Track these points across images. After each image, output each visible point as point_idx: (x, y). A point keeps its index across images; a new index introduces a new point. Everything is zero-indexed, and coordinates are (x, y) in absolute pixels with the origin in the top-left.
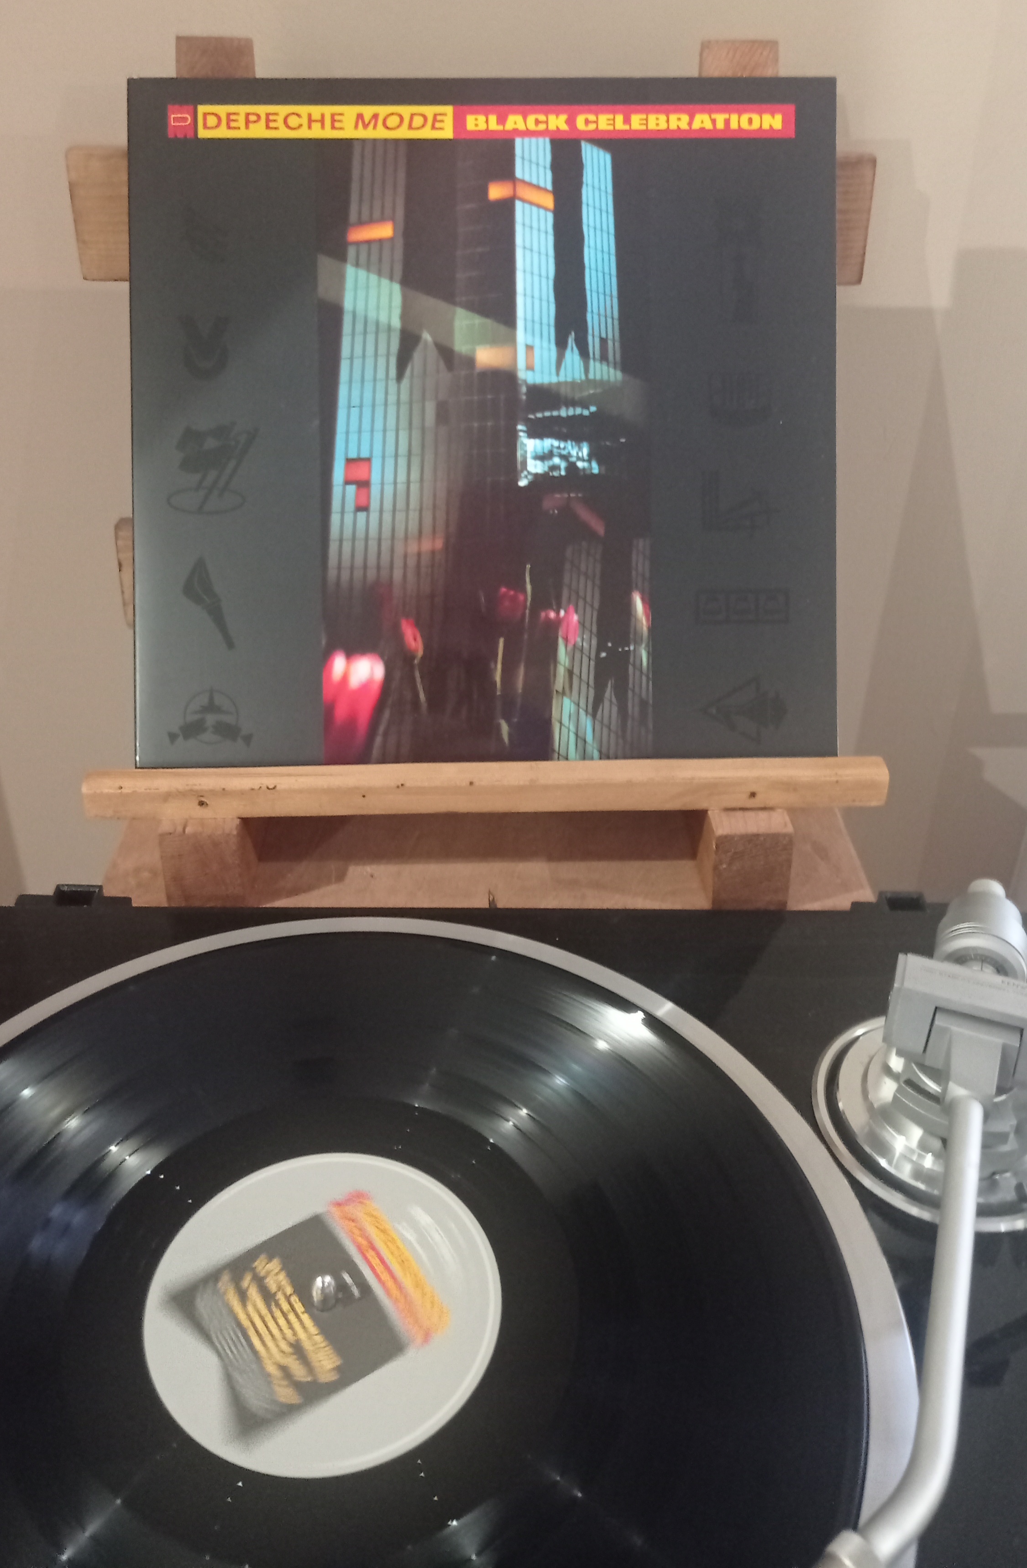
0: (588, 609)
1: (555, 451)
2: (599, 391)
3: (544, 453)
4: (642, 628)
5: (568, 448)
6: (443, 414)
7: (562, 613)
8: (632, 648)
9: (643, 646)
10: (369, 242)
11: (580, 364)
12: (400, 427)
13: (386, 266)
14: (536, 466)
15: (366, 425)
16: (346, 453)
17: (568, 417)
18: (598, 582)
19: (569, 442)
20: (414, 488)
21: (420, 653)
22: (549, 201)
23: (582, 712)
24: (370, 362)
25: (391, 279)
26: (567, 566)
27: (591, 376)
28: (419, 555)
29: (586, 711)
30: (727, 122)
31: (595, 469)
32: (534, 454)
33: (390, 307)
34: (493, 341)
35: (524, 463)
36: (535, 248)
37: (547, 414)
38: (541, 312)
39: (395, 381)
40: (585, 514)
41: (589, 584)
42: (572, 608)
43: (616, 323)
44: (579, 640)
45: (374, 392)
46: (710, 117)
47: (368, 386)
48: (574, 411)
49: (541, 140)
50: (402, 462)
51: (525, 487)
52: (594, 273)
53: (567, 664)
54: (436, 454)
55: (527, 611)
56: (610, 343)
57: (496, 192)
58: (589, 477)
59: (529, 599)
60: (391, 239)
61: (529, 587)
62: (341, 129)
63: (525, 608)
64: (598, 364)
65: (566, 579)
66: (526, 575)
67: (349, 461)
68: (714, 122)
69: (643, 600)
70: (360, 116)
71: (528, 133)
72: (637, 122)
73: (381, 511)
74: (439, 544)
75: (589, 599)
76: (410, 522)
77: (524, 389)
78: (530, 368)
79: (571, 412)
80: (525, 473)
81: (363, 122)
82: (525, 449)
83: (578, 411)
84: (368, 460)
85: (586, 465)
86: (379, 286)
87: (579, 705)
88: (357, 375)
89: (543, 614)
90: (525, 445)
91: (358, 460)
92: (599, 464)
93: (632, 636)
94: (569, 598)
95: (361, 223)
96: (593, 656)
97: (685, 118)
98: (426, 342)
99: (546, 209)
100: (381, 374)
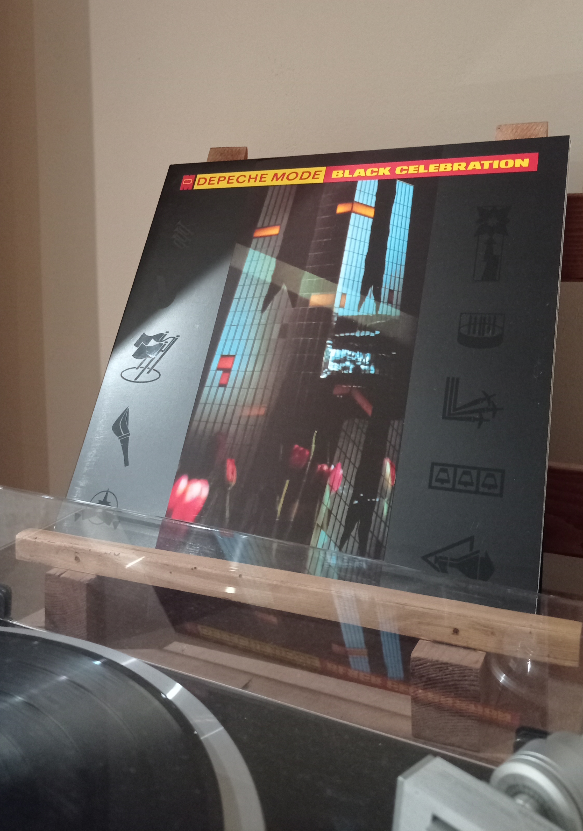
0: (351, 466)
1: (348, 357)
2: (383, 321)
3: (341, 358)
4: (388, 485)
5: (357, 356)
6: (283, 333)
7: (333, 467)
8: (377, 500)
9: (386, 499)
10: (264, 237)
11: (374, 305)
12: (257, 338)
13: (270, 250)
14: (334, 366)
15: (237, 337)
16: (222, 352)
17: (360, 337)
18: (361, 448)
19: (358, 353)
20: (256, 374)
21: (233, 483)
22: (372, 213)
23: (332, 544)
24: (249, 300)
25: (272, 256)
26: (343, 434)
27: (380, 313)
28: (249, 417)
29: (336, 544)
30: (491, 165)
31: (372, 370)
32: (334, 359)
33: (268, 270)
34: (322, 290)
35: (327, 364)
36: (358, 238)
37: (347, 334)
38: (355, 274)
39: (260, 312)
40: (360, 400)
41: (355, 448)
42: (340, 464)
43: (402, 281)
44: (340, 488)
45: (247, 317)
46: (480, 162)
47: (245, 314)
48: (365, 333)
49: (373, 181)
50: (253, 359)
51: (324, 379)
52: (392, 252)
53: (328, 506)
54: (274, 355)
55: (309, 463)
56: (395, 293)
57: (341, 209)
58: (367, 376)
59: (312, 454)
60: (277, 235)
61: (313, 446)
62: (265, 181)
63: (308, 460)
64: (385, 305)
65: (340, 444)
66: (314, 437)
67: (223, 356)
68: (482, 165)
69: (392, 466)
70: (276, 175)
71: (366, 178)
72: (432, 168)
73: (233, 388)
74: (262, 411)
75: (353, 460)
76: (249, 395)
77: (335, 319)
78: (342, 306)
79: (363, 334)
80: (326, 370)
81: (277, 177)
82: (329, 355)
83: (368, 333)
84: (234, 356)
85: (367, 367)
86: (265, 259)
87: (331, 538)
88: (239, 309)
89: (319, 466)
90: (330, 353)
91: (229, 356)
92: (376, 368)
93: (379, 491)
94: (339, 457)
95: (263, 227)
96: (348, 502)
97: (464, 164)
98: (283, 290)
99: (369, 217)
100: (253, 308)
